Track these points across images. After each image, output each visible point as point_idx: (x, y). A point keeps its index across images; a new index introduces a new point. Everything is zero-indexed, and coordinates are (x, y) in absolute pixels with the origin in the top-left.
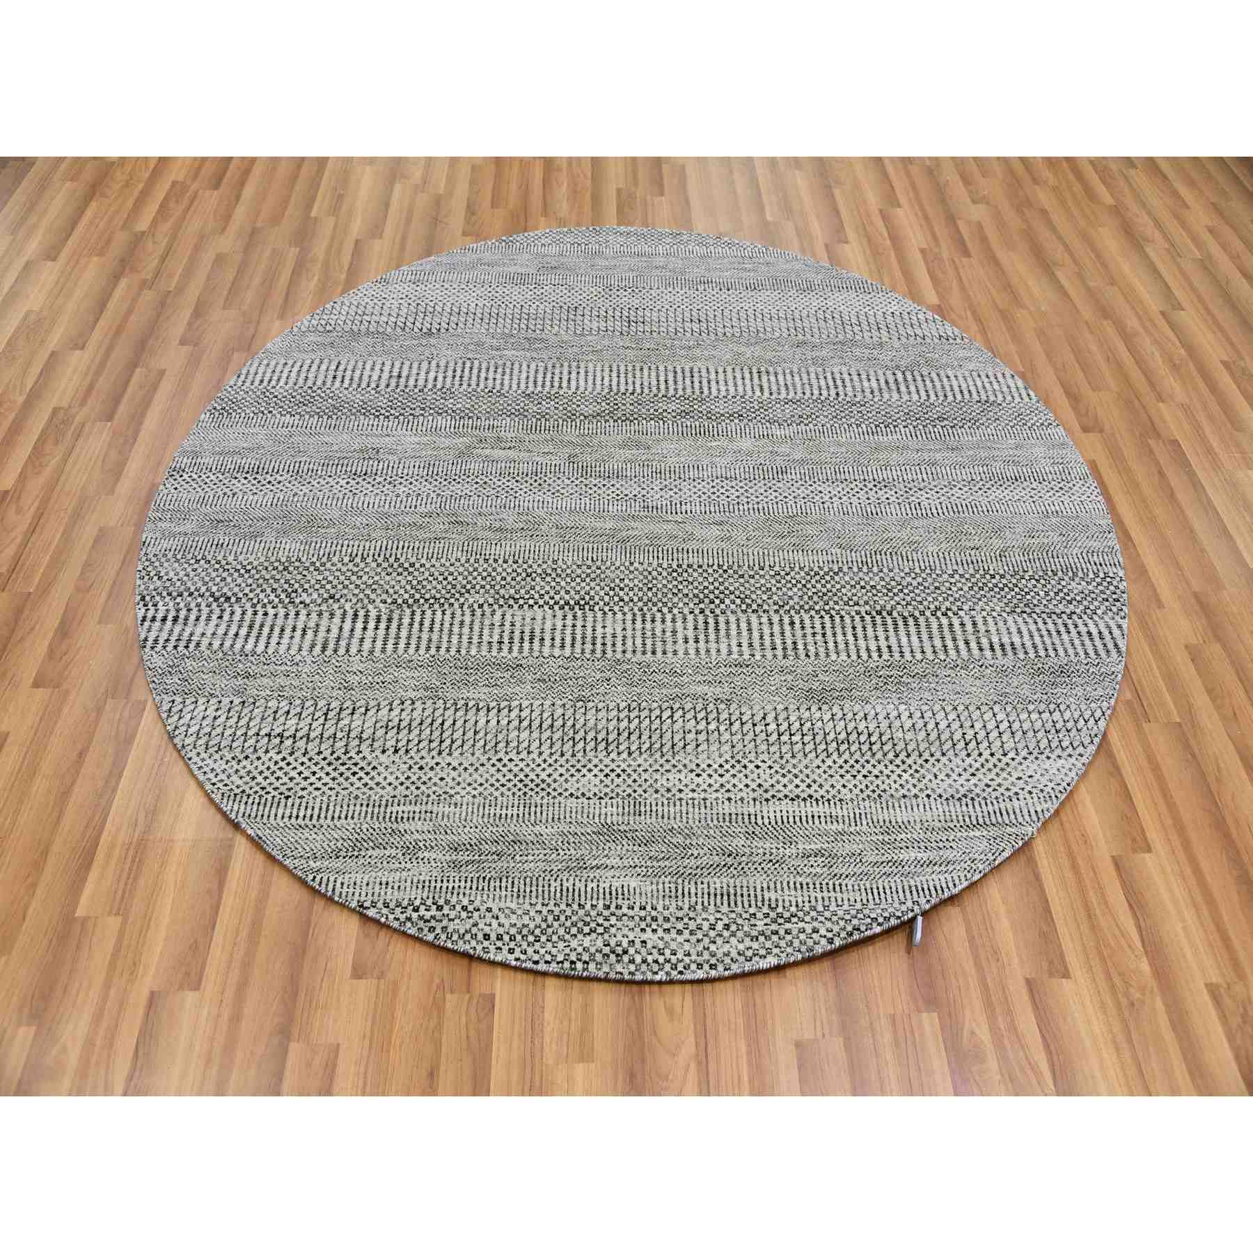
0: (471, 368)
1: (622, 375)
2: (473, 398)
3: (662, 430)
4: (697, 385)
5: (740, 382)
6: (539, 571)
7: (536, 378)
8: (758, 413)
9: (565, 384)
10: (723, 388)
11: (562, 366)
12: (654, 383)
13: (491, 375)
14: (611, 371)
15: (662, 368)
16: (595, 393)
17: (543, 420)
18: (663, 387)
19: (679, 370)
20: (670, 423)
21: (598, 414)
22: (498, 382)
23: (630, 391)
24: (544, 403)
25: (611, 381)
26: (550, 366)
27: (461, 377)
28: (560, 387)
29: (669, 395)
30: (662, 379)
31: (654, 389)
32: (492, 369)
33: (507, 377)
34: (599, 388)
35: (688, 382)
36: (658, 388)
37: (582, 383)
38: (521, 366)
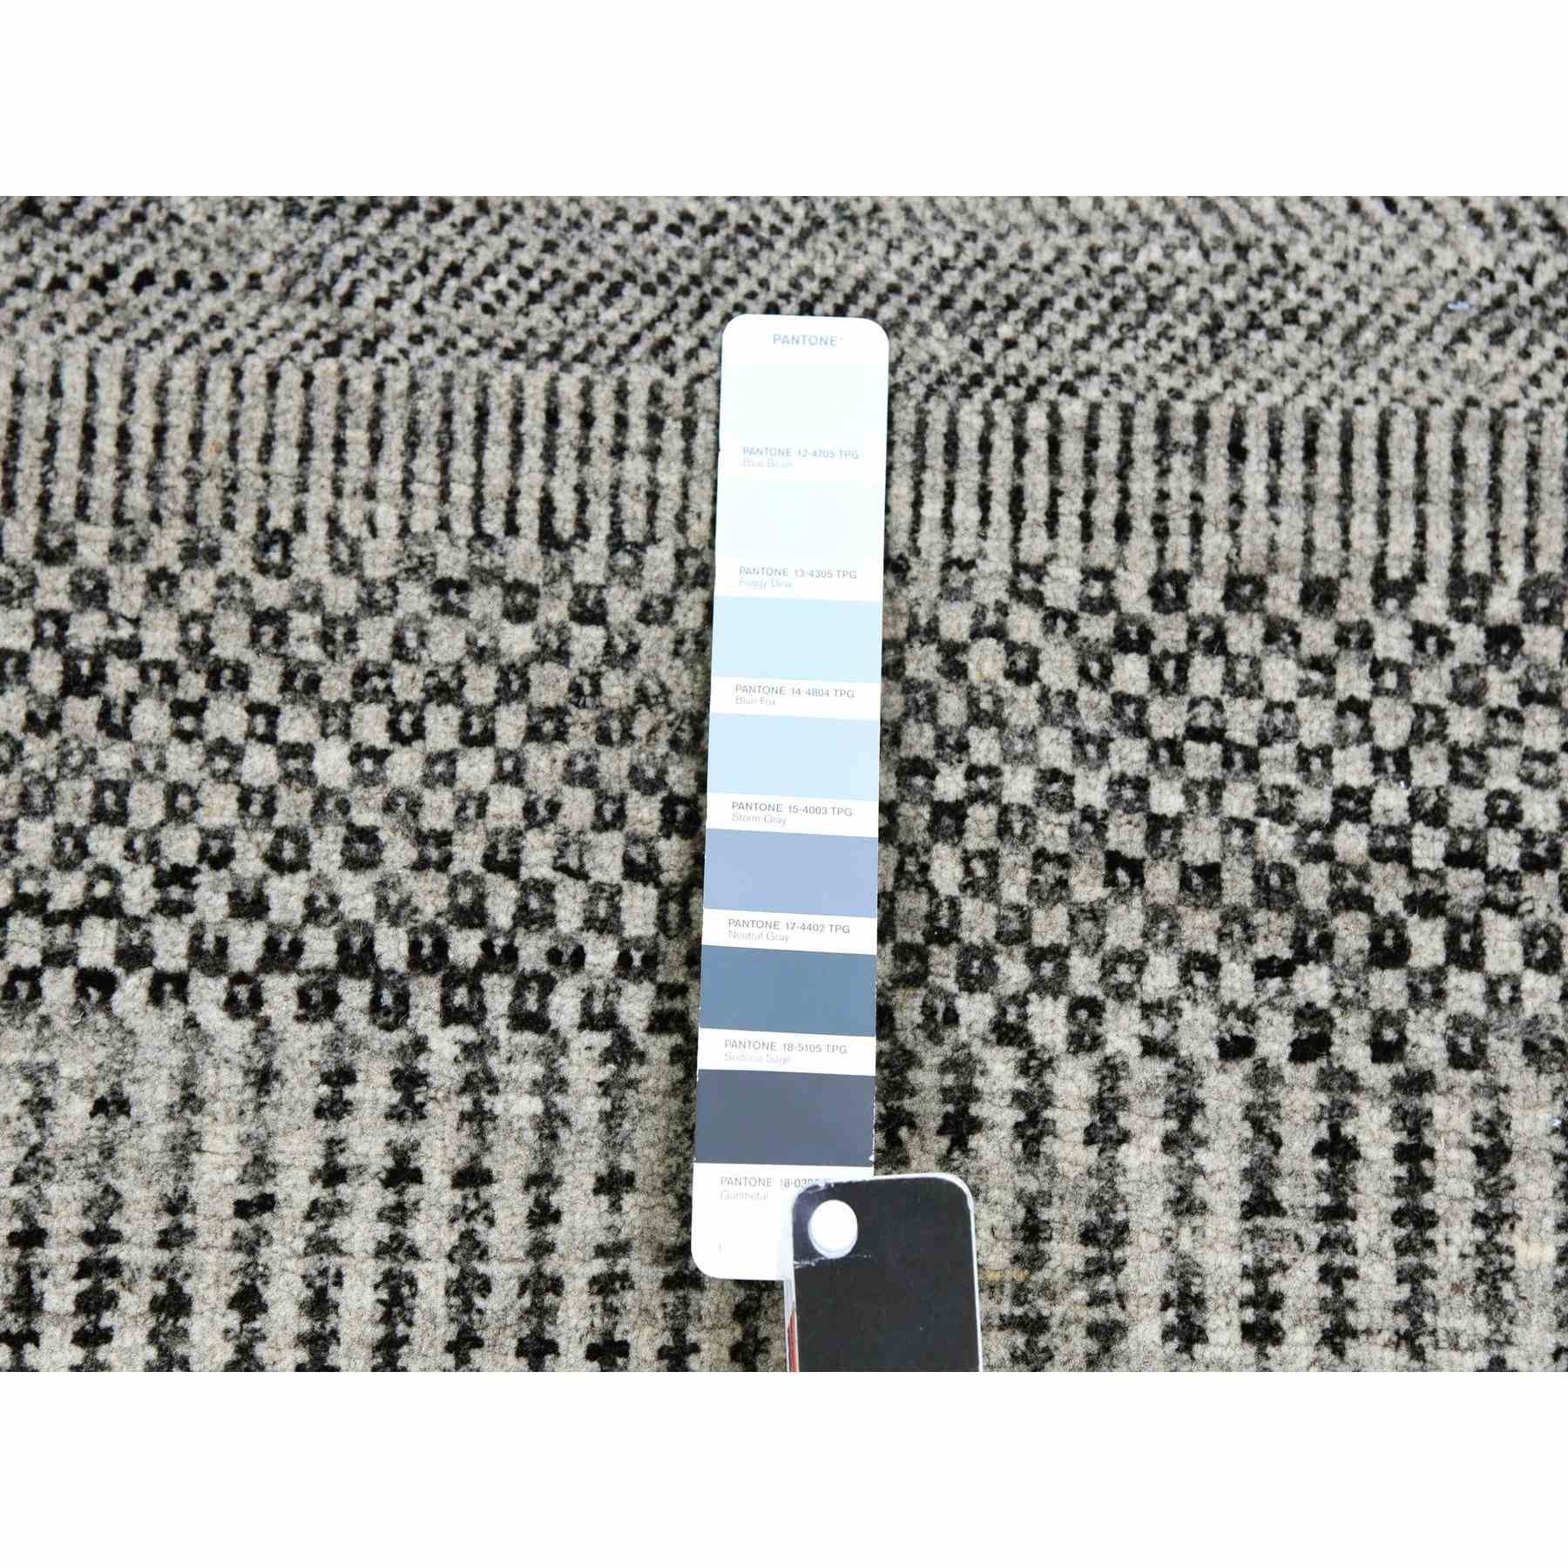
6: (160, 640)
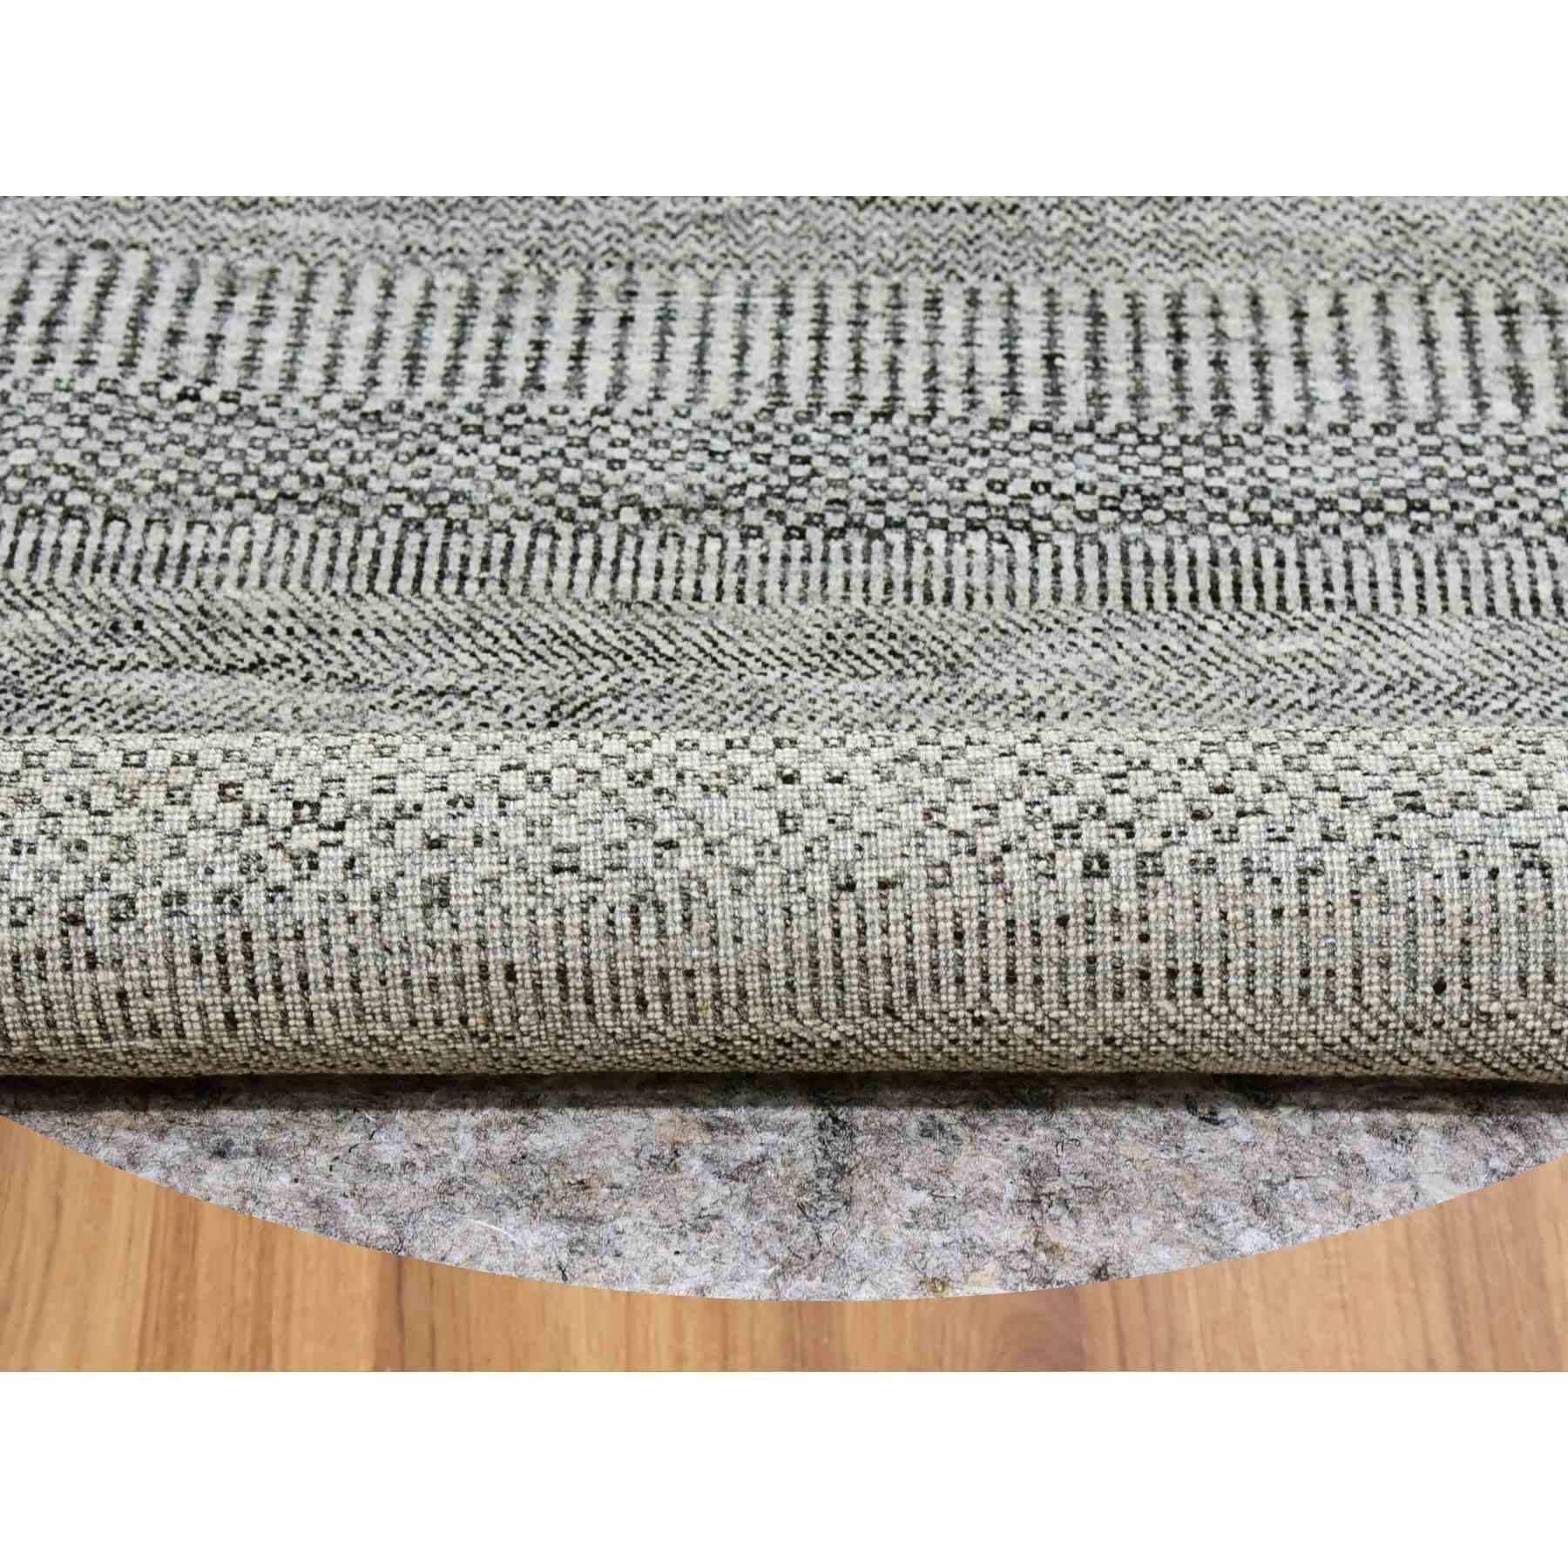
0: (105, 287)
1: (839, 334)
2: (100, 422)
3: (1023, 579)
4: (1199, 375)
5: (1410, 356)
7: (418, 338)
8: (1503, 492)
9: (555, 372)
10: (1328, 389)
11: (550, 286)
12: (992, 365)
13: (200, 321)
14: (785, 311)
15: (1031, 298)
16: (701, 413)
17: (435, 528)
18: (1033, 385)
19: (1113, 306)
20: (1067, 543)
21: (711, 502)
22: (232, 355)
23: (875, 402)
24: (446, 449)
25: (781, 357)
26: (490, 289)
27: (50, 323)
28: (534, 384)
29: (1065, 424)
30: (1031, 347)
31: (992, 398)
32: (208, 295)
33: (277, 334)
34: (719, 390)
35: (1157, 362)
36: (1012, 394)
37: (640, 366)
38: (350, 284)
